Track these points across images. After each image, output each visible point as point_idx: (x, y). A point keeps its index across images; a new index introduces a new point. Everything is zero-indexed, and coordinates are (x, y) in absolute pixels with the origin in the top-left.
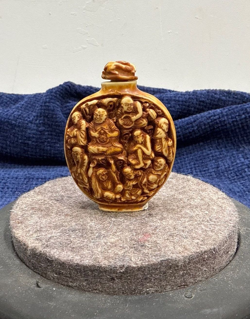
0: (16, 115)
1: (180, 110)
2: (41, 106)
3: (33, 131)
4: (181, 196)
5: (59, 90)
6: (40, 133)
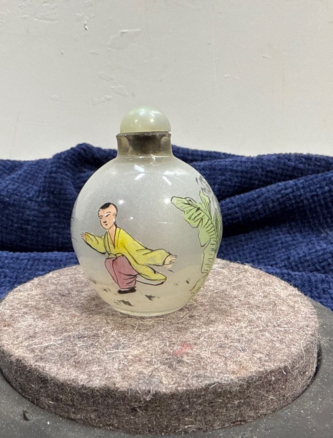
0: (10, 189)
1: (239, 184)
2: (45, 177)
3: (33, 213)
4: (235, 292)
5: (70, 155)
6: (43, 215)
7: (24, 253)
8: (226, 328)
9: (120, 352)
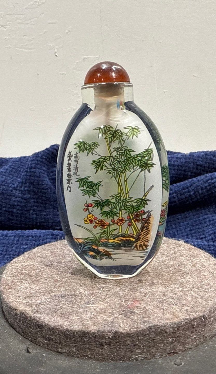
1: (176, 175)
2: (27, 171)
3: (17, 199)
4: (171, 262)
5: (45, 154)
6: (25, 201)
7: (11, 231)
8: (164, 288)
9: (91, 307)
